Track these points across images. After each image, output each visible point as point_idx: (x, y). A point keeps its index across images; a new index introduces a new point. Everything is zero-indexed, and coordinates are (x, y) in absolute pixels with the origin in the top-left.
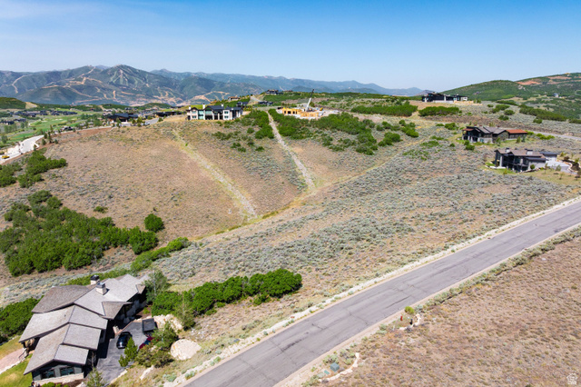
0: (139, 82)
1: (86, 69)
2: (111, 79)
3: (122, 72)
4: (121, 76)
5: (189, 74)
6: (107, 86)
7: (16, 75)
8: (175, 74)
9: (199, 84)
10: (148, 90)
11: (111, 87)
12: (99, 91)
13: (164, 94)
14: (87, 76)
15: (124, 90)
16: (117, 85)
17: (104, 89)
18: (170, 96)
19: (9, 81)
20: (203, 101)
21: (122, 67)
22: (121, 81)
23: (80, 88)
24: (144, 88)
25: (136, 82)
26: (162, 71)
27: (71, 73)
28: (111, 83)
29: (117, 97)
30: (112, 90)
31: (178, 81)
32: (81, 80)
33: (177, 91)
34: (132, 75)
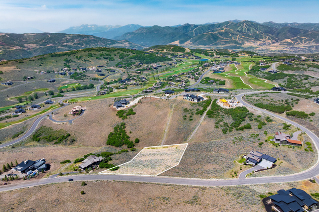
0: (254, 30)
1: (227, 23)
2: (239, 28)
3: (245, 24)
4: (244, 27)
5: (286, 24)
6: (235, 32)
7: (196, 26)
8: (277, 24)
9: (289, 31)
10: (257, 35)
11: (238, 33)
12: (230, 35)
13: (266, 38)
14: (226, 27)
15: (243, 35)
16: (241, 32)
17: (233, 34)
18: (269, 39)
19: (192, 30)
20: (289, 43)
21: (246, 22)
22: (244, 29)
23: (221, 34)
24: (255, 34)
25: (252, 30)
26: (269, 23)
27: (220, 25)
28: (238, 31)
29: (239, 39)
30: (237, 35)
31: (277, 29)
32: (223, 29)
33: (274, 36)
34: (250, 26)
